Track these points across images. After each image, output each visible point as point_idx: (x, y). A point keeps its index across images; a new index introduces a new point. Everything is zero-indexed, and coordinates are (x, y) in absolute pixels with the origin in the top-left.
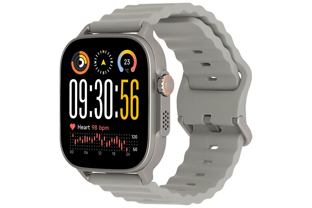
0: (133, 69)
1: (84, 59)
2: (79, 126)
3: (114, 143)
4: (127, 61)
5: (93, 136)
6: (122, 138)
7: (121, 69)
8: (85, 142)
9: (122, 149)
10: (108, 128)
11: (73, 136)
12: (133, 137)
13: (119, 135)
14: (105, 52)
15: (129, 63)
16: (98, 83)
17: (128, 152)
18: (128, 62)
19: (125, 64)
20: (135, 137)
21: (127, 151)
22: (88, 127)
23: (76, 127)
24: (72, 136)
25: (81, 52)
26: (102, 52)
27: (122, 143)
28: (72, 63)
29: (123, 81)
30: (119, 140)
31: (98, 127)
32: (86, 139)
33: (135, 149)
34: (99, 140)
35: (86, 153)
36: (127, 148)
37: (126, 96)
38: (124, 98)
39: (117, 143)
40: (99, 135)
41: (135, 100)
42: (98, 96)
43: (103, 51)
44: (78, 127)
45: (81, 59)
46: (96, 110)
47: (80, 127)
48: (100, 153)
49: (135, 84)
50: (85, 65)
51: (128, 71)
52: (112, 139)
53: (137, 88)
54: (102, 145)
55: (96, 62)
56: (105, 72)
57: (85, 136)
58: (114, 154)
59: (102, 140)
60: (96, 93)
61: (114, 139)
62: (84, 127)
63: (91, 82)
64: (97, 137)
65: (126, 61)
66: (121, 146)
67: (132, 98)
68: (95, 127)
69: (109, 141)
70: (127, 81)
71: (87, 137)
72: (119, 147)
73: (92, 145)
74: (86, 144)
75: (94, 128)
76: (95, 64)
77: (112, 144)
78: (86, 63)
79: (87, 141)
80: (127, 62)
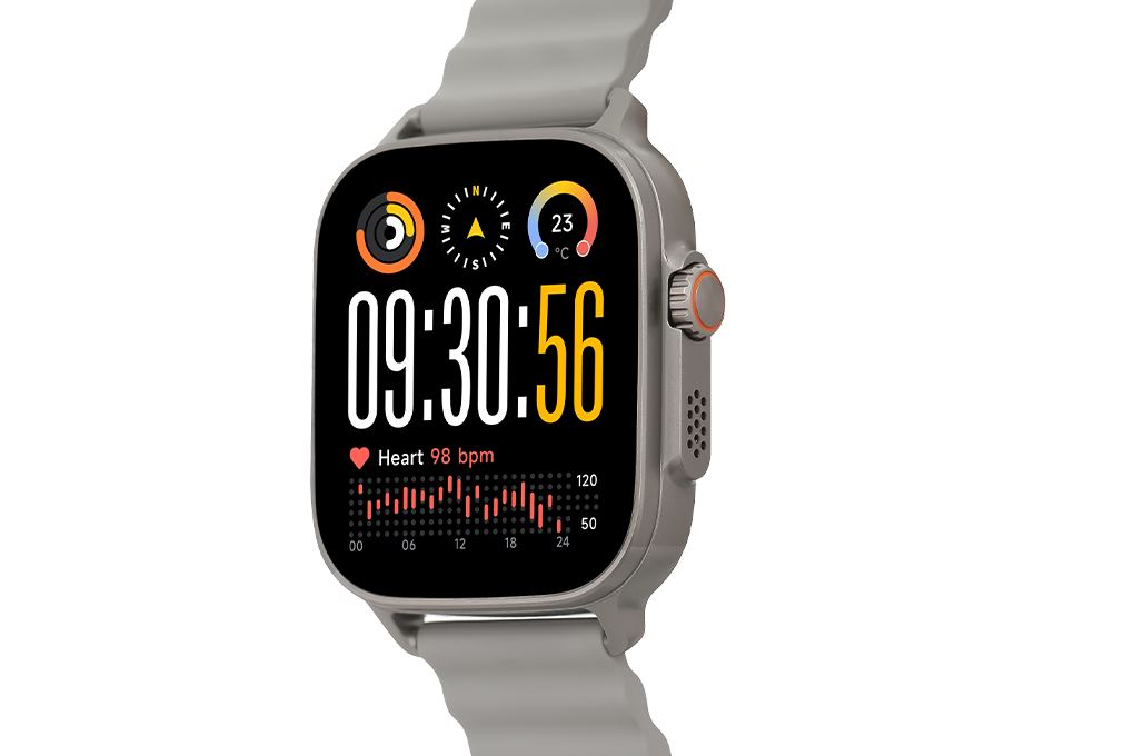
0: (584, 248)
1: (402, 218)
2: (385, 454)
3: (514, 504)
4: (564, 219)
5: (436, 485)
6: (541, 487)
7: (541, 250)
8: (405, 507)
9: (540, 525)
10: (490, 455)
11: (361, 491)
12: (583, 480)
13: (533, 476)
14: (481, 191)
15: (568, 227)
16: (457, 302)
17: (563, 534)
18: (567, 222)
19: (554, 231)
20: (588, 482)
21: (559, 530)
22: (416, 458)
23: (374, 457)
24: (356, 489)
25: (391, 196)
26: (470, 191)
27: (541, 506)
28: (360, 235)
29: (547, 290)
30: (532, 495)
31: (454, 456)
32: (409, 499)
33: (589, 524)
34: (459, 497)
35: (413, 546)
36: (559, 522)
37: (558, 341)
38: (552, 349)
39: (523, 505)
40: (459, 481)
41: (589, 353)
42: (456, 346)
43: (476, 190)
44: (381, 457)
45: (391, 221)
46: (446, 394)
47: (388, 457)
48: (461, 545)
49: (589, 297)
50: (408, 242)
51: (565, 253)
52: (505, 492)
53: (599, 312)
54: (468, 515)
55: (446, 229)
56: (480, 263)
57: (406, 489)
58: (513, 543)
59: (468, 498)
60: (449, 335)
61: (514, 493)
62: (402, 458)
63: (429, 298)
64: (450, 490)
65: (557, 219)
66: (537, 514)
67: (580, 346)
68: (441, 455)
69: (496, 501)
70: (560, 289)
71: (414, 491)
72: (532, 517)
73: (431, 516)
74: (409, 516)
75: (437, 457)
76: (446, 236)
77: (506, 511)
78: (410, 234)
79: (414, 506)
80: (563, 225)
